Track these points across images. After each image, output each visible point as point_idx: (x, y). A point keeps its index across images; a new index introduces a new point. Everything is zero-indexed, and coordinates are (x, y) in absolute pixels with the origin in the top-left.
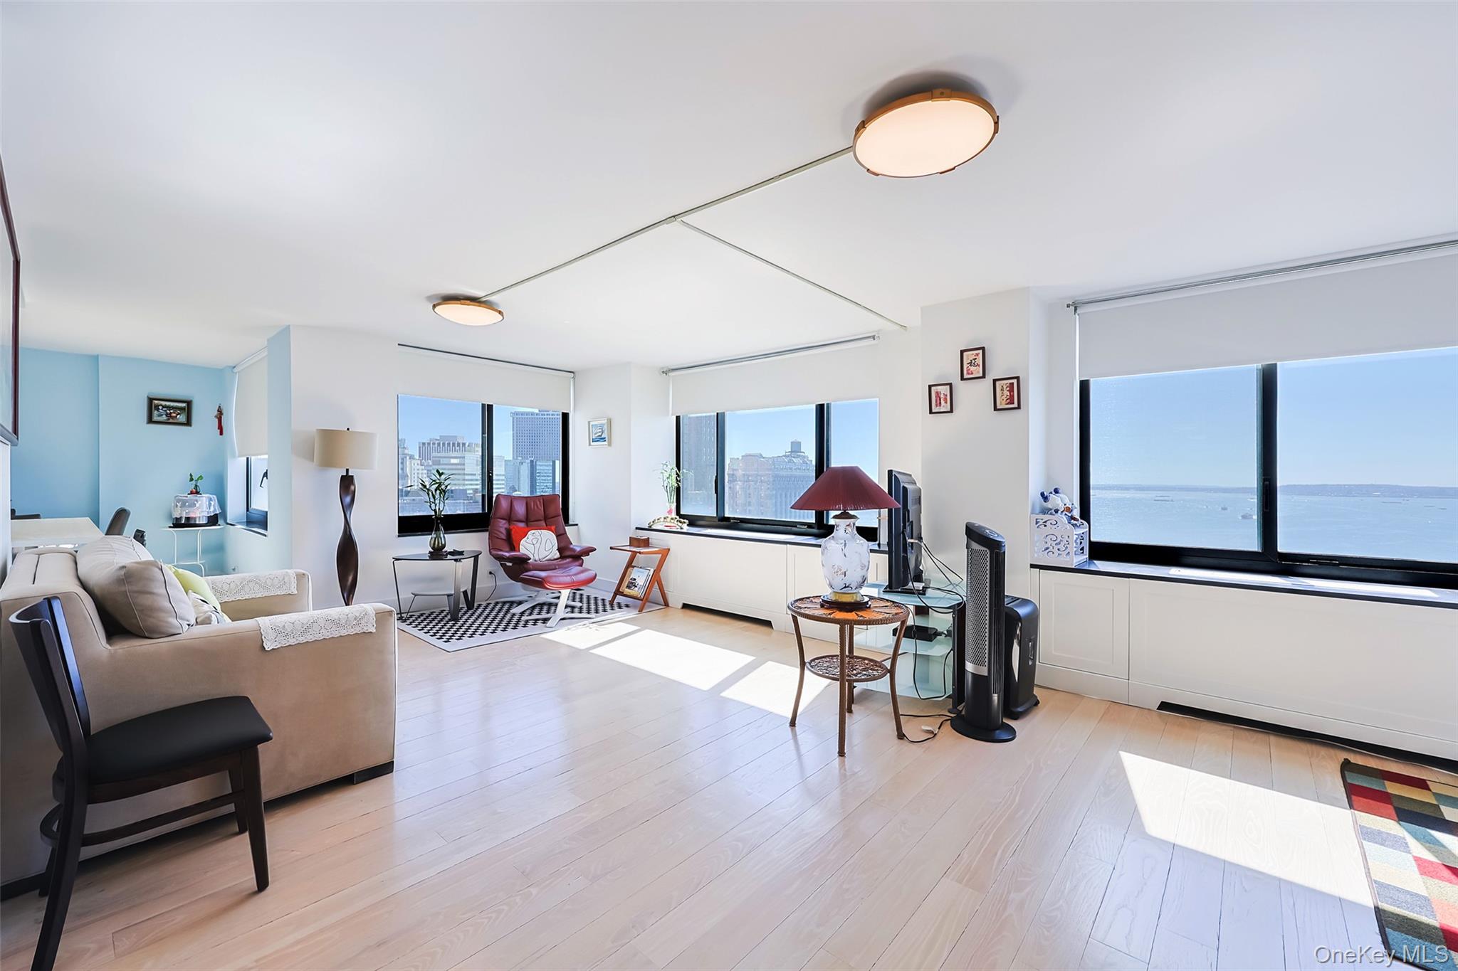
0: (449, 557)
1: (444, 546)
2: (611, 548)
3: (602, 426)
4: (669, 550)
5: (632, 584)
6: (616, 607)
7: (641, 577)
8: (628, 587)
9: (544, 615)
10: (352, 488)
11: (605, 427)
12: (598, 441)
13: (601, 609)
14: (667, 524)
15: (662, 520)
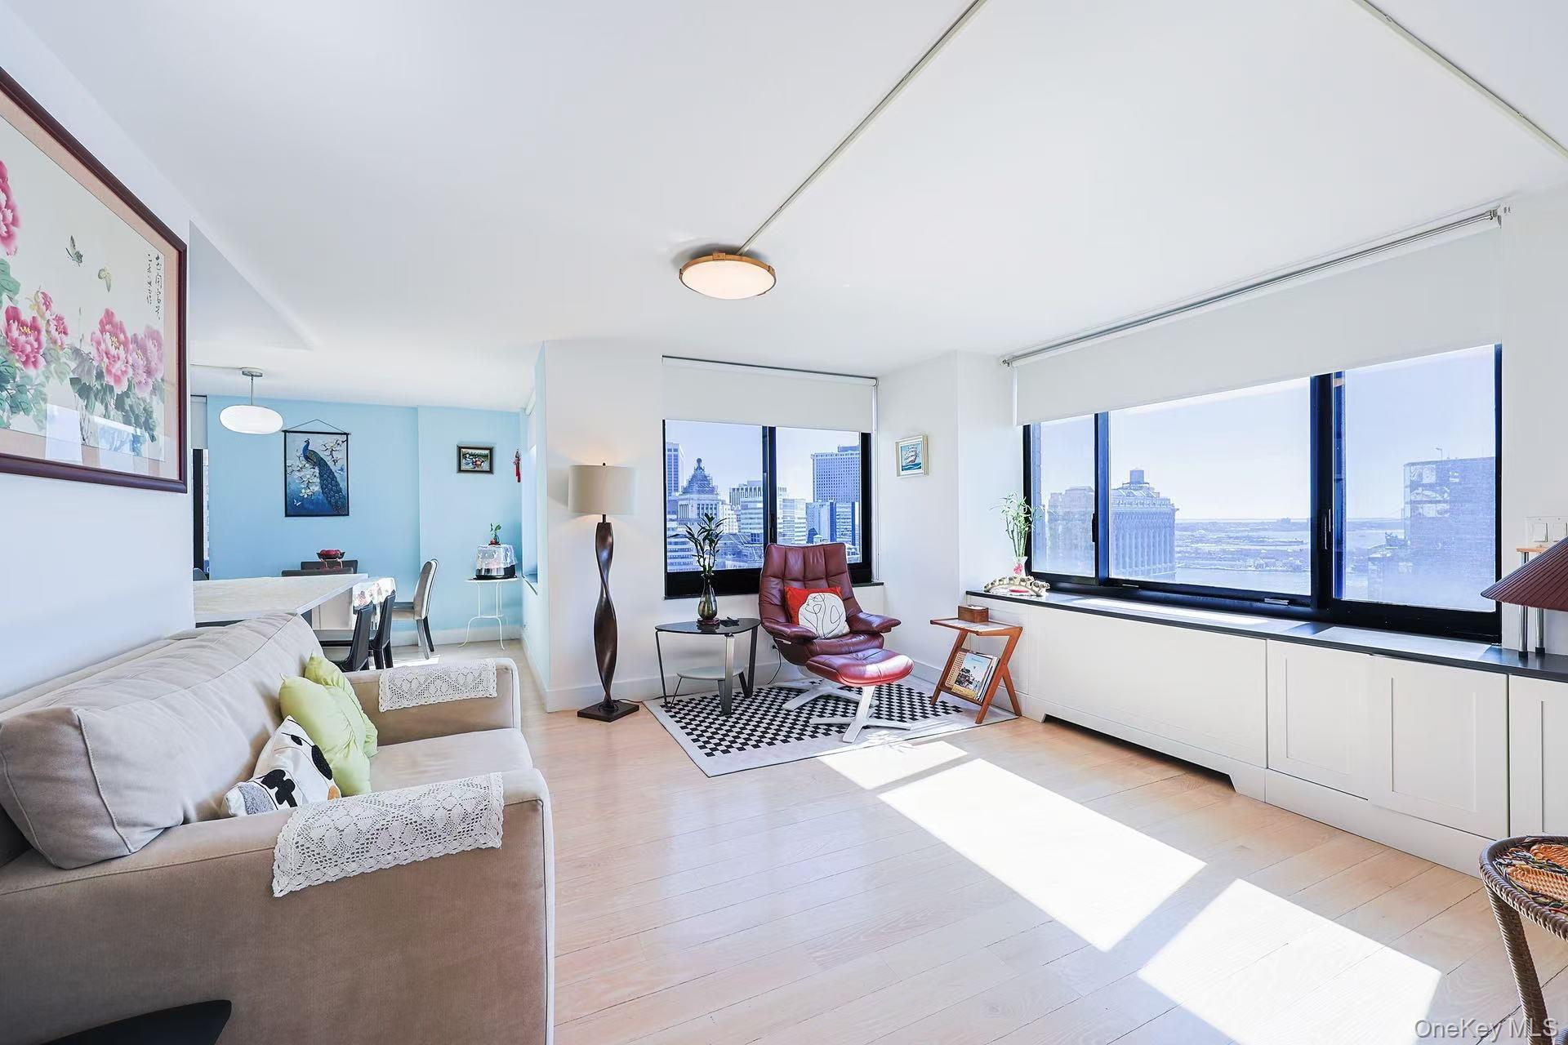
0: (722, 628)
1: (715, 614)
2: (932, 622)
3: (915, 447)
4: (1021, 629)
5: (964, 679)
6: (940, 710)
7: (979, 669)
8: (959, 682)
9: (838, 719)
10: (610, 540)
11: (920, 449)
12: (909, 469)
13: (918, 712)
14: (1014, 588)
15: (1006, 581)
